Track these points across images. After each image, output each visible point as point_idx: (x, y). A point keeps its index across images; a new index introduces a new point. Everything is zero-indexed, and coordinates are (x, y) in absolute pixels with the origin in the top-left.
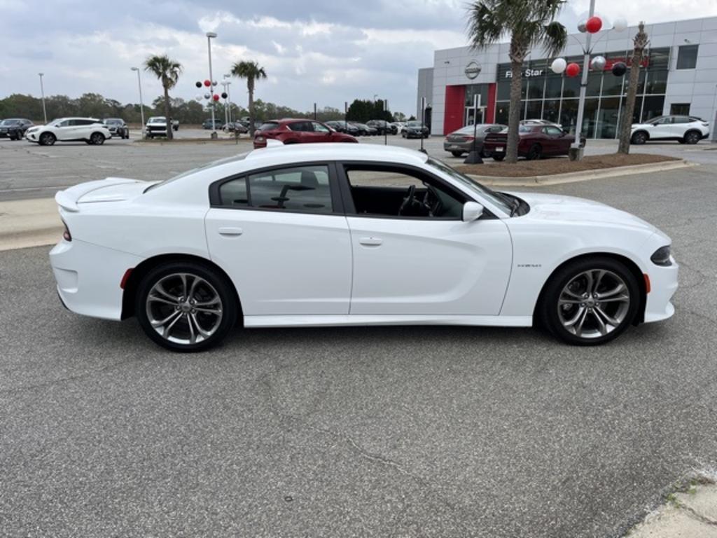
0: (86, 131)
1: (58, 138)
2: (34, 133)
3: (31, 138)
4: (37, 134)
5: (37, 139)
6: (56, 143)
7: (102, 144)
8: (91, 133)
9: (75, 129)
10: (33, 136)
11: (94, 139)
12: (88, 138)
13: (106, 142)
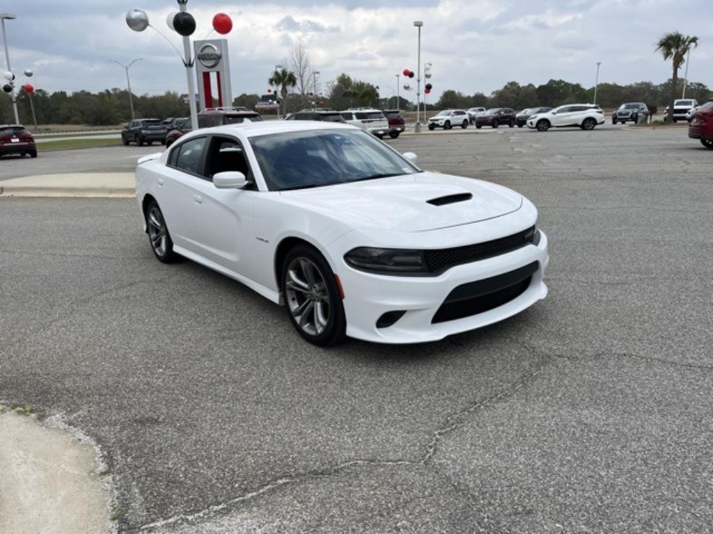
0: (579, 117)
1: (552, 124)
2: (532, 120)
3: (530, 125)
4: (535, 121)
5: (534, 125)
6: (550, 129)
7: (592, 129)
8: (583, 119)
9: (568, 116)
10: (531, 123)
11: (586, 125)
12: (580, 123)
13: (596, 127)
